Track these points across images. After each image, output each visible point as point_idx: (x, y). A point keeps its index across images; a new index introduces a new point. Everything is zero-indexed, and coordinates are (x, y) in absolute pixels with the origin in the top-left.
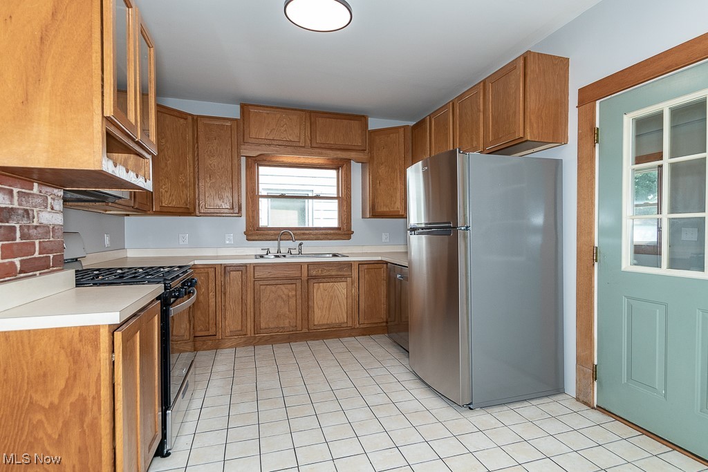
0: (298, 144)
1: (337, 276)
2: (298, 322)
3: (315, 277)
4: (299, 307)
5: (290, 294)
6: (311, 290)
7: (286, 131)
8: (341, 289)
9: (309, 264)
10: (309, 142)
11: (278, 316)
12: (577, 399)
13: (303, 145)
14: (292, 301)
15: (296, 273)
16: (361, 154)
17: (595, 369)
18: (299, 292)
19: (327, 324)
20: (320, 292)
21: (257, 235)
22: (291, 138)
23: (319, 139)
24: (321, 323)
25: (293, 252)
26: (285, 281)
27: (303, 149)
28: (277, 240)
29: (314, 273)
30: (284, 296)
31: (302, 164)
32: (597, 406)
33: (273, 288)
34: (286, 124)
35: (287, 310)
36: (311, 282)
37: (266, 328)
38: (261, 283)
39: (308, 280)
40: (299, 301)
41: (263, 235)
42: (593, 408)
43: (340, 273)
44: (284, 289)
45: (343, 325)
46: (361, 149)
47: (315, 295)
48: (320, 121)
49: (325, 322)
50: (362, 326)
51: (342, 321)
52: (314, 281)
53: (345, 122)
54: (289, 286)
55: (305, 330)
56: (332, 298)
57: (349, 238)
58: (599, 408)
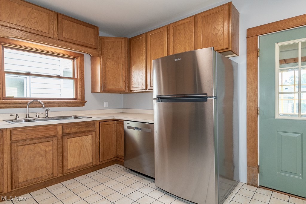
0: (47, 35)
1: (85, 132)
2: (55, 170)
3: (69, 134)
4: (56, 158)
5: (47, 149)
6: (65, 144)
7: (36, 22)
8: (88, 140)
9: (63, 125)
10: (57, 35)
11: (36, 169)
12: (248, 184)
13: (52, 37)
14: (49, 155)
15: (53, 133)
16: (95, 51)
17: (258, 167)
18: (55, 147)
19: (78, 167)
20: (72, 144)
21: (4, 104)
22: (41, 29)
23: (65, 35)
24: (73, 167)
25: (41, 116)
26: (43, 140)
27: (51, 39)
28: (26, 107)
29: (68, 131)
30: (41, 152)
31: (47, 51)
32: (260, 186)
33: (31, 147)
34: (36, 17)
35: (45, 162)
36: (65, 138)
37: (24, 182)
38: (19, 144)
39: (62, 138)
40: (55, 154)
41: (10, 103)
42: (258, 187)
43: (87, 129)
44: (42, 146)
45: (89, 165)
46: (95, 47)
47: (68, 147)
48: (66, 23)
49: (76, 165)
50: (102, 163)
51: (89, 162)
52: (68, 137)
53: (84, 27)
54: (47, 143)
55: (60, 175)
56: (81, 147)
57: (83, 105)
58: (261, 186)
